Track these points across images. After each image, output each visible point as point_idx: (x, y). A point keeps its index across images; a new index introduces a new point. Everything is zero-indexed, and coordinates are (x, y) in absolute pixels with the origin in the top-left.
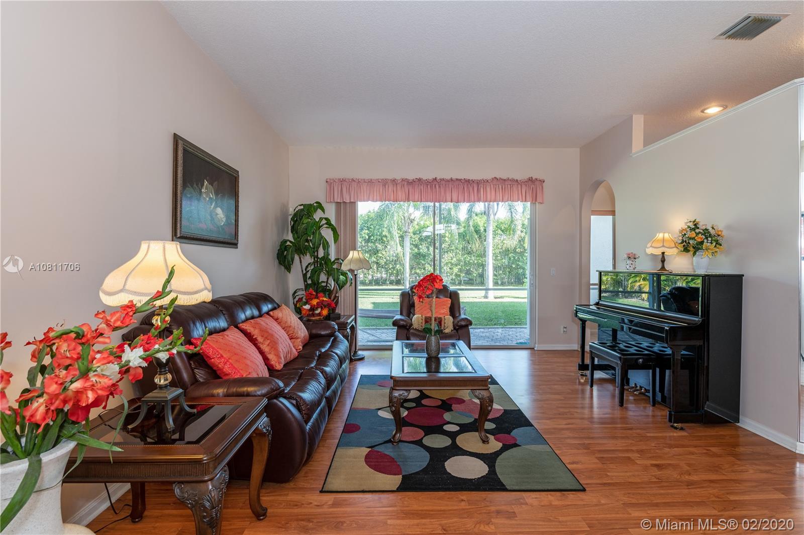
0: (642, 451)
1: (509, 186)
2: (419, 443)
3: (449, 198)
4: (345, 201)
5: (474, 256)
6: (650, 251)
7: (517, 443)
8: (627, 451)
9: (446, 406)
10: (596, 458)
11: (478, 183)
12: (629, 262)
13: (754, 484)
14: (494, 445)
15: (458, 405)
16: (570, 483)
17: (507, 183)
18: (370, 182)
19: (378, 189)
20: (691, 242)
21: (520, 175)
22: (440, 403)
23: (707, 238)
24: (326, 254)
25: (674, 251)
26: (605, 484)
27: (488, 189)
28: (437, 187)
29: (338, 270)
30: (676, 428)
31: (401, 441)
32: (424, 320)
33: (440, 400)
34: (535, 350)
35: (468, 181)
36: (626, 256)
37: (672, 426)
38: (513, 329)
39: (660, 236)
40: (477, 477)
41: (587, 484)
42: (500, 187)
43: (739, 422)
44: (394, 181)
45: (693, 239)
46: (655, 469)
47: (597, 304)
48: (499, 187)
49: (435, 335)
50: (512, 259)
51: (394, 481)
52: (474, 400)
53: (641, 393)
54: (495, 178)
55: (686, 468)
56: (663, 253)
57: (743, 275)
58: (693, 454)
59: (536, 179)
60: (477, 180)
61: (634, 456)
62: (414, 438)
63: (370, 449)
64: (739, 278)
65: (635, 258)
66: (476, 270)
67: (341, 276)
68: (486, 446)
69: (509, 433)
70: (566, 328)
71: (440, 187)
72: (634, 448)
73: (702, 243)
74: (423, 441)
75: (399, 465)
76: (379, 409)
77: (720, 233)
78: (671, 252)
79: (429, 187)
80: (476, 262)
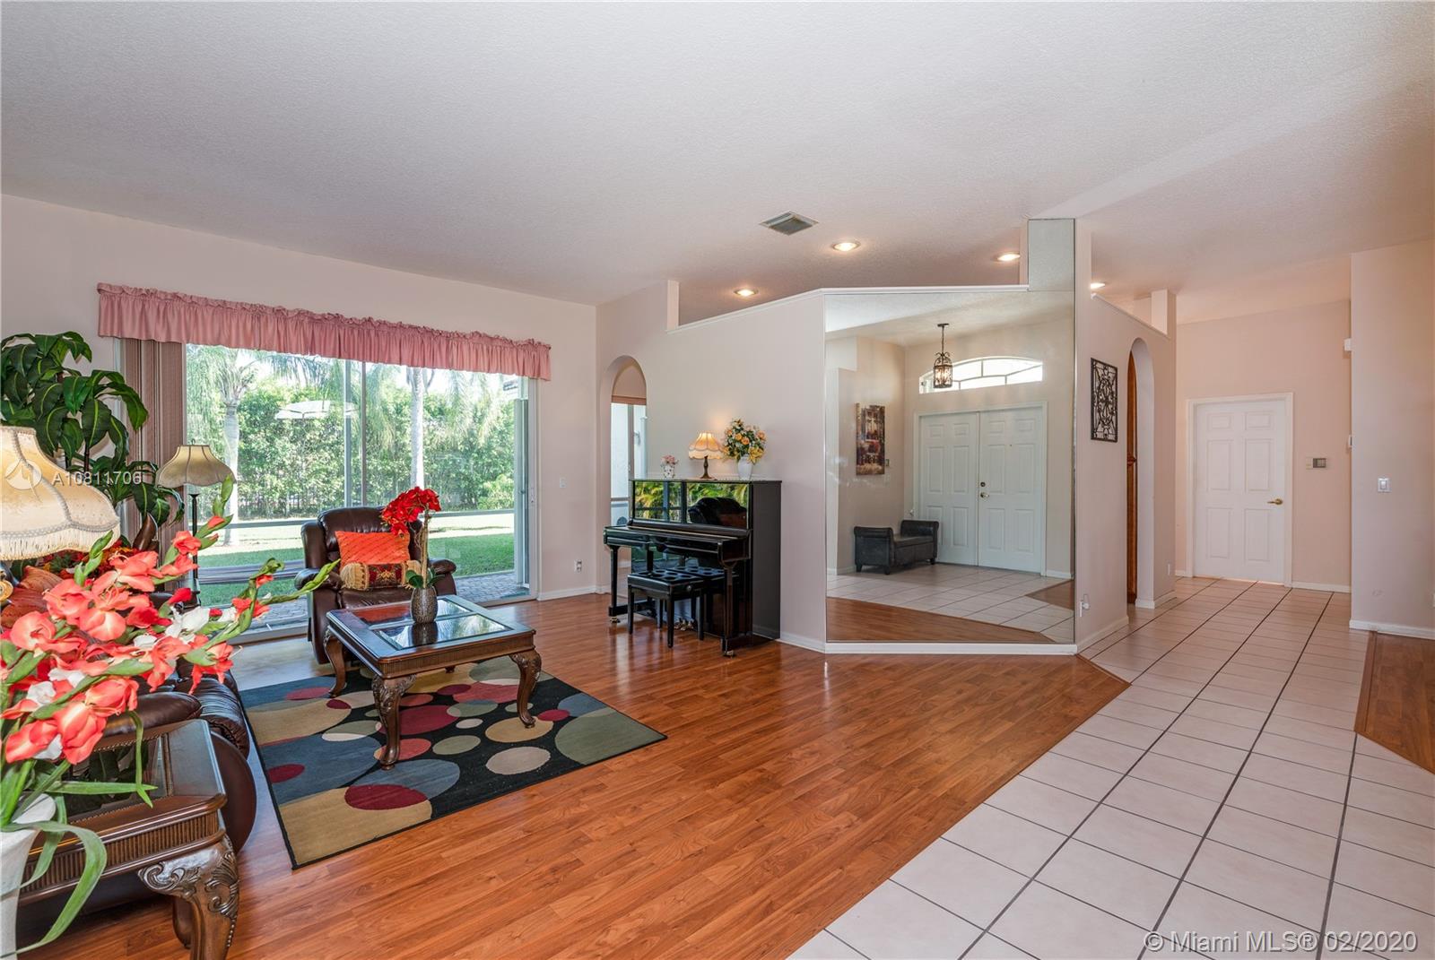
0: (706, 686)
1: (498, 348)
2: (430, 755)
3: (395, 356)
4: (153, 338)
5: (375, 457)
6: (692, 454)
7: (571, 715)
8: (692, 690)
9: (443, 699)
10: (666, 705)
11: (450, 338)
12: (668, 468)
13: (802, 687)
14: (543, 727)
15: (463, 694)
16: (648, 736)
17: (495, 343)
18: (223, 307)
19: (241, 325)
20: (737, 445)
21: (518, 334)
22: (431, 698)
23: (751, 441)
24: (120, 452)
25: (718, 455)
26: (683, 727)
27: (465, 348)
28: (373, 334)
29: (150, 487)
30: (729, 657)
31: (397, 762)
32: (367, 571)
33: (429, 694)
34: (538, 602)
35: (429, 332)
36: (664, 460)
37: (726, 656)
38: (486, 578)
39: (703, 436)
40: (539, 766)
41: (666, 732)
42: (485, 348)
43: (779, 637)
44: (279, 312)
45: (740, 441)
46: (723, 698)
47: (631, 523)
48: (482, 348)
49: (428, 586)
50: (451, 463)
51: (423, 809)
52: (483, 682)
53: (688, 629)
54: (476, 332)
55: (749, 689)
56: (706, 458)
57: (781, 482)
58: (750, 676)
59: (540, 343)
60: (447, 332)
61: (701, 692)
62: (415, 752)
63: (348, 788)
64: (779, 483)
65: (674, 463)
66: (381, 484)
67: (158, 500)
68: (531, 730)
69: (555, 707)
70: (580, 563)
71: (377, 335)
72: (698, 685)
73: (747, 446)
74: (434, 751)
75: (414, 791)
76: (323, 732)
77: (761, 436)
78: (716, 455)
79: (356, 333)
80: (380, 468)
